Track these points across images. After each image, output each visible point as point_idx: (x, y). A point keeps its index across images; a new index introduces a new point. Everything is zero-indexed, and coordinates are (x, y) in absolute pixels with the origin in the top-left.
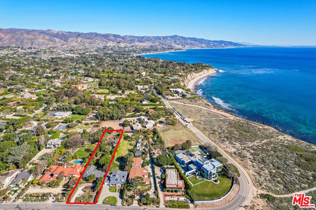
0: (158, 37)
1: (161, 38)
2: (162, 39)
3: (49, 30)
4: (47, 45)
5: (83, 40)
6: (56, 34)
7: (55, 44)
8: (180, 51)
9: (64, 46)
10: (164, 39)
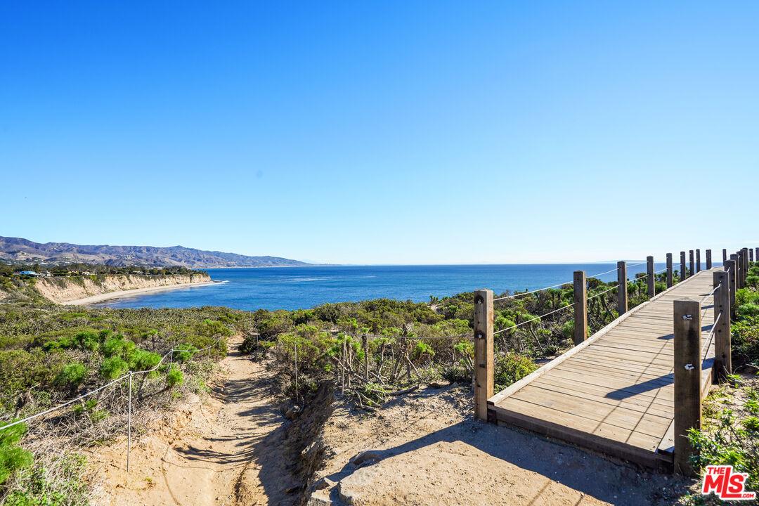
0: (135, 247)
2: (145, 251)
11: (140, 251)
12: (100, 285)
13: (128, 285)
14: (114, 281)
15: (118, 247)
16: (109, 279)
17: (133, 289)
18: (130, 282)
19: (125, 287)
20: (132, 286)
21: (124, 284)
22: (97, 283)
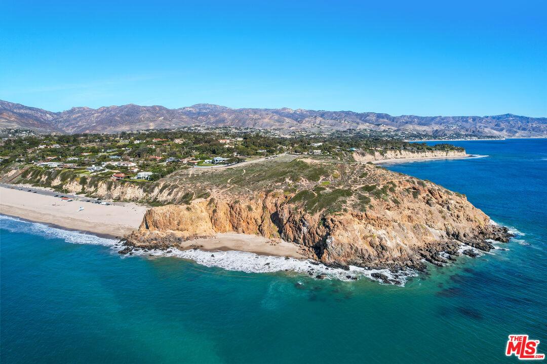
0: (463, 118)
1: (468, 119)
2: (471, 121)
3: (284, 109)
4: (272, 126)
5: (324, 120)
6: (291, 114)
7: (281, 125)
8: (490, 139)
9: (291, 128)
10: (475, 120)
11: (467, 121)
12: (383, 155)
13: (399, 156)
14: (392, 153)
15: (449, 117)
16: (389, 152)
17: (402, 158)
18: (401, 154)
19: (397, 157)
20: (402, 156)
21: (397, 155)
22: (382, 154)
